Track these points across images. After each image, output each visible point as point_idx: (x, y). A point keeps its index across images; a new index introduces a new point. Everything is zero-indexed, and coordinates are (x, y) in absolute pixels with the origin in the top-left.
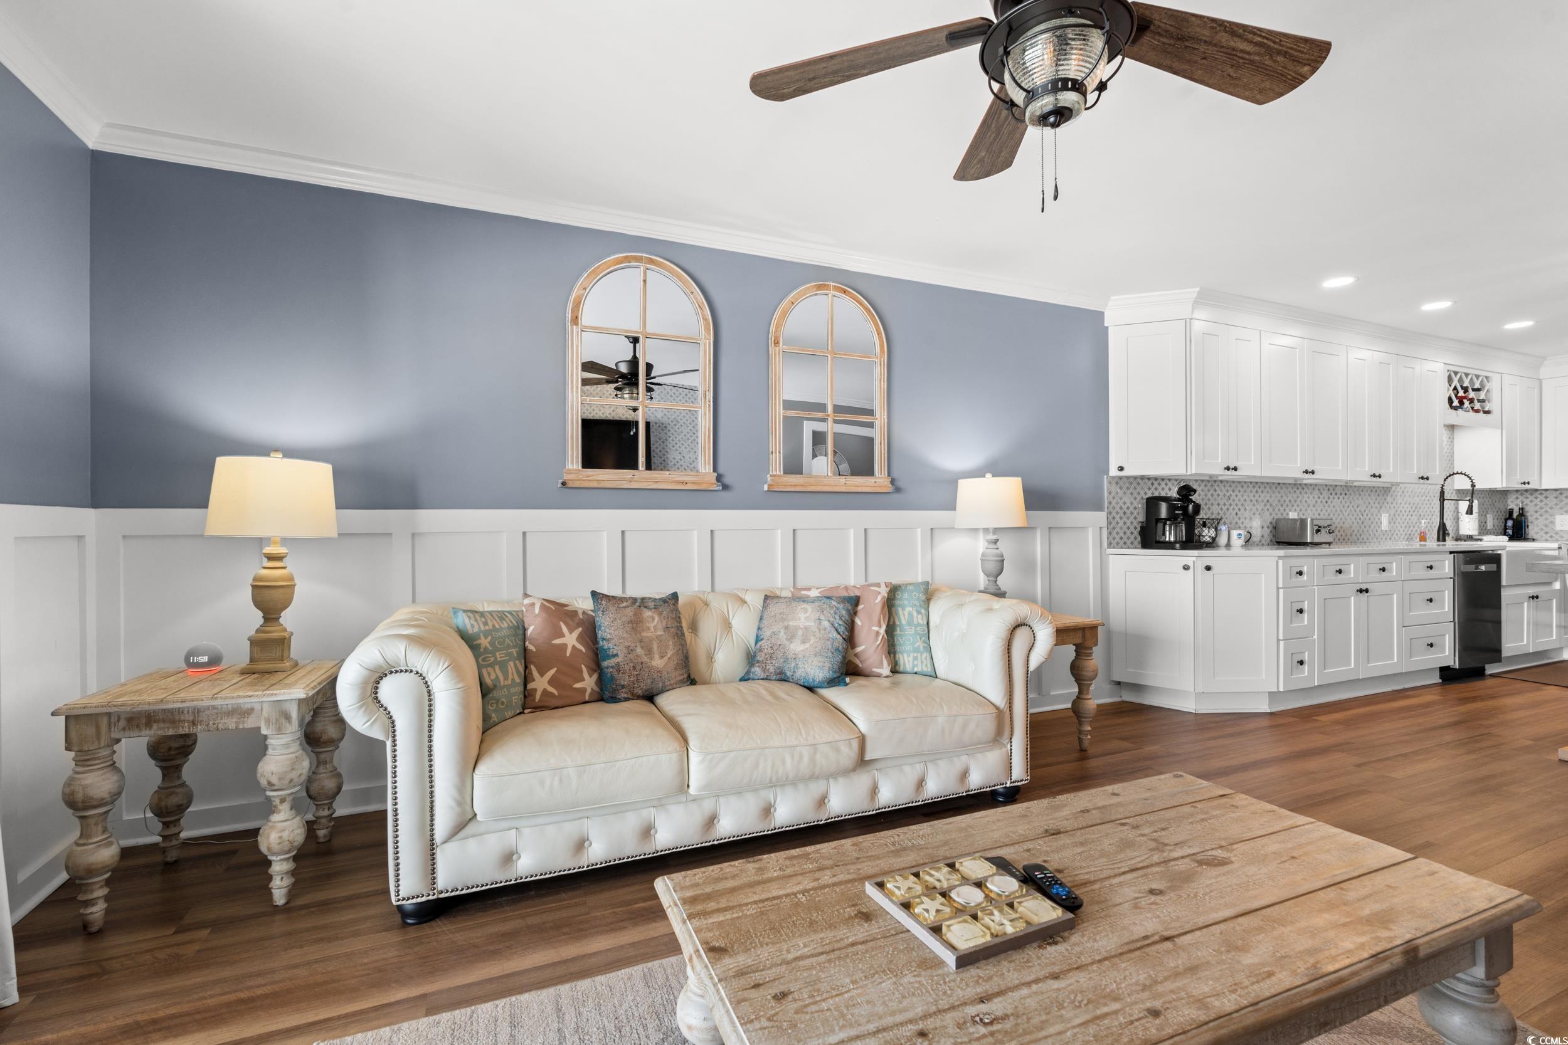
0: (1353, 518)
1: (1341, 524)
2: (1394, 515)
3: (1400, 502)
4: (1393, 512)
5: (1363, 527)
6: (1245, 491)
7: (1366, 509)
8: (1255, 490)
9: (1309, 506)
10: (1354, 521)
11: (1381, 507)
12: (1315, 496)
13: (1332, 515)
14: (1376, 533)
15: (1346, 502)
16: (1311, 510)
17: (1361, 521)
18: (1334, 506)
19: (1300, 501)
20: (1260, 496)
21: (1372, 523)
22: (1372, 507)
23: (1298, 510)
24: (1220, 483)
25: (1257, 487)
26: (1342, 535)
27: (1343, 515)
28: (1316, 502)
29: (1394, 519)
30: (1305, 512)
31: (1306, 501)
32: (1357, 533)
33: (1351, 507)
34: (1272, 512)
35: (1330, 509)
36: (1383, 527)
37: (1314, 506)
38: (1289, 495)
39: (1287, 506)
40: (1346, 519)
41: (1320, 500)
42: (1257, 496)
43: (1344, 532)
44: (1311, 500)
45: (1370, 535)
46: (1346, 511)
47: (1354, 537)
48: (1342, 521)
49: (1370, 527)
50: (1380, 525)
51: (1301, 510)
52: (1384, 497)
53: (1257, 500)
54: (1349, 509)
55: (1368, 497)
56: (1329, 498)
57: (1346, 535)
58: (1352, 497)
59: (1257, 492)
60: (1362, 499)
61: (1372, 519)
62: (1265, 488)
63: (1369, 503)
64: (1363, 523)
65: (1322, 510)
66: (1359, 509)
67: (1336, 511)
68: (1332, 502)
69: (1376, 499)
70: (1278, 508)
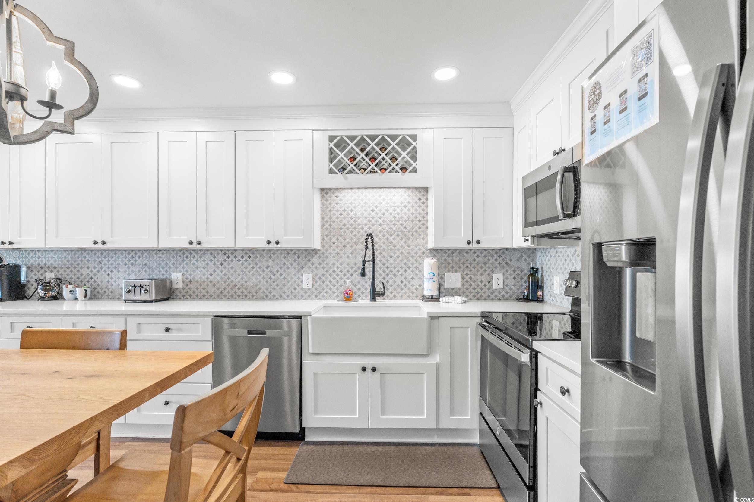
0: (260, 278)
1: (243, 282)
2: (323, 275)
3: (332, 262)
4: (320, 272)
5: (274, 285)
6: (118, 257)
7: (279, 270)
8: (131, 256)
9: (197, 268)
10: (262, 280)
11: (302, 268)
12: (206, 259)
13: (229, 275)
14: (293, 291)
15: (250, 264)
16: (201, 271)
17: (272, 280)
18: (232, 268)
19: (187, 264)
20: (136, 261)
21: (288, 282)
22: (288, 268)
23: (183, 271)
24: (90, 252)
25: (132, 254)
26: (242, 292)
27: (246, 275)
28: (207, 264)
29: (323, 278)
30: (192, 273)
31: (194, 264)
32: (265, 291)
33: (257, 268)
34: (151, 273)
35: (227, 269)
36: (305, 286)
37: (204, 268)
38: (171, 259)
39: (170, 268)
40: (249, 278)
41: (213, 262)
42: (132, 261)
43: (246, 289)
44: (201, 263)
45: (284, 292)
46: (249, 272)
47: (261, 294)
48: (244, 280)
49: (284, 285)
50: (300, 284)
51: (187, 271)
52: (307, 259)
53: (132, 264)
54: (255, 269)
55: (283, 259)
56: (225, 261)
57: (250, 292)
58: (258, 259)
59: (133, 257)
60: (274, 261)
61: (288, 278)
62: (143, 254)
63: (284, 264)
64: (274, 282)
65: (215, 271)
66: (269, 269)
67: (235, 271)
68: (229, 264)
69: (295, 261)
70: (158, 270)
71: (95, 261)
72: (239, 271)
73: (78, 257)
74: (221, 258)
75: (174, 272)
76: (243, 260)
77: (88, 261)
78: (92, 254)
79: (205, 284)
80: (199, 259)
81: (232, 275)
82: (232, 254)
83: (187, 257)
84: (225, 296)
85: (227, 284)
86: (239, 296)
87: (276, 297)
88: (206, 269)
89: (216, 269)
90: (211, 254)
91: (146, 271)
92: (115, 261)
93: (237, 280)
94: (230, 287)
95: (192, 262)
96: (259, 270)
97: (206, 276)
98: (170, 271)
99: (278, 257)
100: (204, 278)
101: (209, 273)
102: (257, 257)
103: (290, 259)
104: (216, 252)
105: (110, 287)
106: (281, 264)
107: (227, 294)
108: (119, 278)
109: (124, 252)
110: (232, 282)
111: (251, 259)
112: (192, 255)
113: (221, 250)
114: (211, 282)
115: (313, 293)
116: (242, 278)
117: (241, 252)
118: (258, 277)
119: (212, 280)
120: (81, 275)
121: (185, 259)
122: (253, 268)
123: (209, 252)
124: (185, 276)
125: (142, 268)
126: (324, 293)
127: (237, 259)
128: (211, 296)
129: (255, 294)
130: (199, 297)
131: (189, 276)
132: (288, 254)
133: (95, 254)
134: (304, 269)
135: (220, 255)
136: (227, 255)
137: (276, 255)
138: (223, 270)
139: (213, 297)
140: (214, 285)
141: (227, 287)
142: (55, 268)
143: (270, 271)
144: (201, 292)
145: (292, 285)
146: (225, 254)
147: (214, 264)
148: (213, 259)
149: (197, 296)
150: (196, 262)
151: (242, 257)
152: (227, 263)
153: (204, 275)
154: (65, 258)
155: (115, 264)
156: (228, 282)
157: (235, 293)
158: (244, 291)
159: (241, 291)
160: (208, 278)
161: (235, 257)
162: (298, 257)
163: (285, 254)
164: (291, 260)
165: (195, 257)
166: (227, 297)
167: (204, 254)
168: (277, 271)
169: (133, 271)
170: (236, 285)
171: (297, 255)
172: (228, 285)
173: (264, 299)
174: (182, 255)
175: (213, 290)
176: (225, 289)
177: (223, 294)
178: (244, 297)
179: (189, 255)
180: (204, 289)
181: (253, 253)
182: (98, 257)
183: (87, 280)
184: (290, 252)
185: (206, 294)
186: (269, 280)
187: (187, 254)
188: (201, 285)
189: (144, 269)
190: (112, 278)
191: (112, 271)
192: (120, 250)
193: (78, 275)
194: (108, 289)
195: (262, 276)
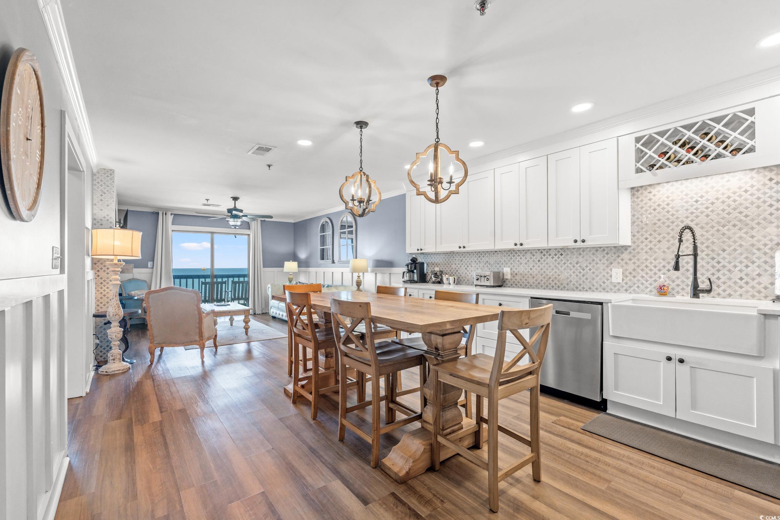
0: (571, 272)
1: (556, 275)
2: (634, 270)
3: (644, 258)
4: (631, 267)
5: (583, 279)
6: (471, 257)
7: (588, 265)
8: (478, 256)
9: (521, 264)
10: (572, 274)
11: (611, 263)
12: (527, 257)
13: (544, 270)
14: (602, 284)
15: (562, 261)
16: (523, 266)
17: (582, 274)
18: (547, 264)
19: (514, 261)
20: (481, 259)
21: (597, 276)
22: (597, 263)
23: (511, 266)
24: (456, 254)
25: (479, 255)
26: (556, 284)
27: (559, 269)
28: (528, 261)
29: (634, 273)
30: (517, 268)
31: (518, 261)
32: (576, 283)
33: (568, 264)
34: (490, 267)
35: (543, 265)
36: (614, 280)
37: (526, 264)
38: (503, 257)
39: (502, 264)
40: (561, 272)
41: (532, 259)
42: (479, 259)
43: (559, 281)
44: (523, 260)
45: (593, 285)
46: (561, 267)
47: (571, 285)
48: (557, 274)
49: (593, 279)
50: (609, 278)
51: (514, 266)
52: (616, 255)
53: (479, 262)
54: (566, 265)
55: (592, 256)
56: (542, 258)
57: (562, 284)
58: (569, 256)
59: (479, 257)
60: (583, 257)
61: (597, 273)
62: (485, 254)
63: (593, 260)
64: (583, 276)
65: (534, 266)
66: (579, 265)
67: (550, 266)
68: (544, 261)
69: (604, 257)
70: (495, 265)
71: (459, 259)
72: (553, 266)
73: (450, 258)
74: (538, 256)
75: (505, 267)
76: (556, 257)
77: (455, 260)
78: (457, 255)
79: (527, 276)
80: (522, 257)
81: (547, 269)
82: (547, 252)
83: (514, 256)
84: (542, 286)
85: (543, 276)
86: (553, 287)
87: (585, 289)
88: (527, 265)
89: (535, 265)
90: (531, 253)
91: (487, 266)
92: (470, 259)
93: (551, 274)
94: (546, 279)
95: (517, 260)
96: (569, 265)
97: (527, 270)
98: (502, 266)
99: (587, 254)
100: (526, 272)
101: (530, 268)
102: (568, 254)
103: (598, 256)
104: (535, 251)
105: (467, 277)
106: (590, 260)
107: (543, 285)
108: (472, 271)
109: (474, 253)
110: (547, 275)
111: (563, 256)
112: (517, 254)
113: (539, 250)
114: (531, 275)
115: (623, 287)
116: (556, 272)
117: (554, 250)
118: (569, 271)
119: (532, 273)
120: (452, 268)
121: (513, 257)
122: (565, 263)
123: (530, 252)
124: (513, 270)
125: (485, 264)
126: (635, 287)
127: (551, 256)
128: (531, 285)
129: (566, 286)
130: (522, 286)
131: (515, 270)
132: (597, 251)
133: (459, 255)
134: (613, 265)
135: (538, 254)
136: (543, 254)
137: (585, 253)
138: (540, 265)
139: (532, 287)
140: (533, 277)
141: (543, 279)
142: (439, 264)
143: (580, 267)
144: (523, 282)
145: (600, 279)
146: (542, 252)
147: (534, 261)
148: (532, 257)
149: (521, 285)
150: (520, 260)
151: (556, 255)
152: (543, 259)
153: (526, 269)
154: (444, 258)
155: (470, 261)
156: (544, 274)
157: (550, 284)
158: (557, 282)
159: (554, 282)
160: (529, 272)
161: (550, 255)
162: (607, 253)
163: (594, 251)
164: (600, 257)
165: (519, 256)
166: (543, 287)
167: (526, 253)
168: (587, 266)
169: (479, 266)
170: (550, 278)
171: (605, 252)
172: (544, 278)
173: (574, 290)
174: (510, 255)
175: (532, 282)
176: (541, 280)
177: (540, 285)
178: (557, 288)
179: (515, 255)
180: (526, 280)
181: (565, 251)
182: (461, 257)
183: (455, 272)
184: (599, 249)
185: (527, 284)
186: (579, 274)
187: (514, 253)
188: (523, 277)
189: (486, 265)
190: (468, 271)
191: (468, 266)
192: (472, 252)
193: (450, 269)
194: (466, 278)
195: (572, 271)
